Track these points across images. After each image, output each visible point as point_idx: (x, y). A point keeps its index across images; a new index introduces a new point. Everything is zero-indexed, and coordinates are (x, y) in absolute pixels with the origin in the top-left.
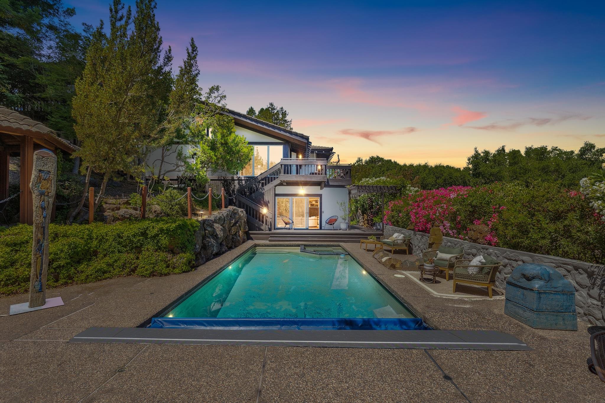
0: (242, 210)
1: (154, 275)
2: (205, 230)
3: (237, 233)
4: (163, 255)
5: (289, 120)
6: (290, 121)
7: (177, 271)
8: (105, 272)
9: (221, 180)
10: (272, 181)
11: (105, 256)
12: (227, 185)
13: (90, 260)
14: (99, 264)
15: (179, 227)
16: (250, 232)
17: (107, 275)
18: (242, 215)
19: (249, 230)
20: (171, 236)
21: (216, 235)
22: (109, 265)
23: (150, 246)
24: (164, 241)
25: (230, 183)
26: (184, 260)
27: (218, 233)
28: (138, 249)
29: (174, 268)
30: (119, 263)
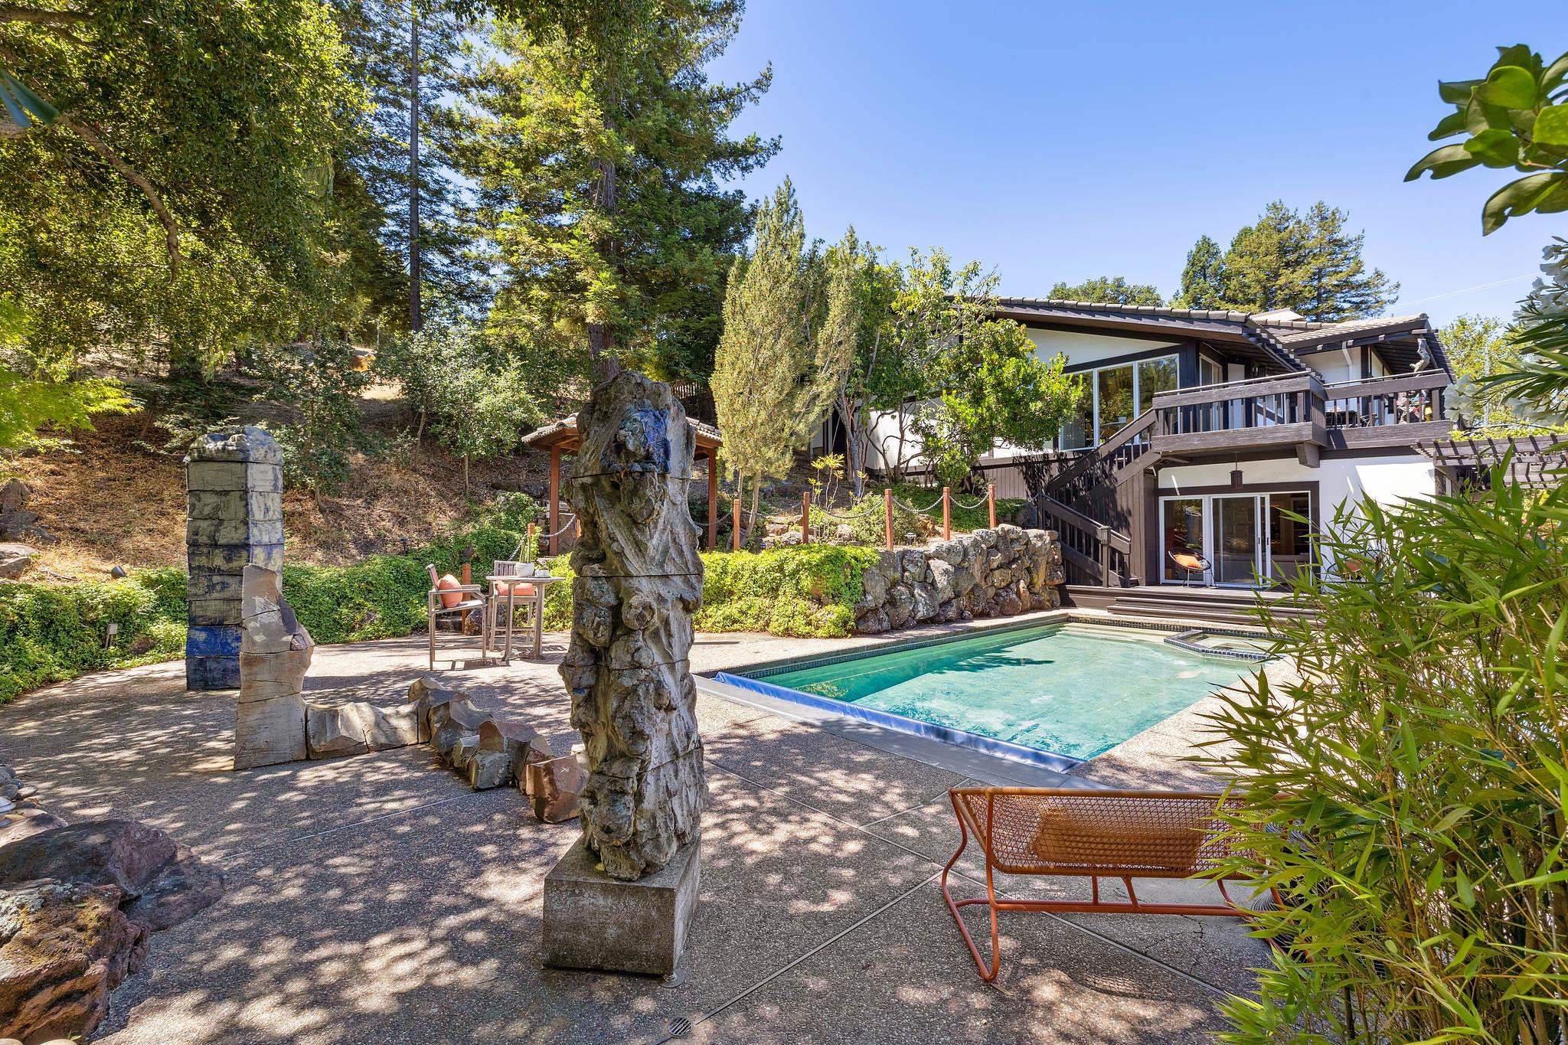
0: (1042, 532)
1: (790, 635)
2: (904, 570)
3: (1013, 586)
4: (802, 604)
5: (1352, 237)
6: (1359, 238)
7: (820, 632)
8: (735, 622)
9: (1021, 464)
10: (1137, 455)
11: (740, 598)
12: (1033, 476)
13: (723, 602)
14: (731, 609)
15: (829, 559)
16: (1069, 587)
17: (736, 626)
18: (1039, 544)
19: (1068, 582)
20: (815, 574)
21: (933, 584)
22: (743, 613)
23: (788, 588)
24: (807, 582)
25: (1040, 470)
26: (834, 617)
27: (937, 579)
28: (774, 591)
29: (817, 628)
30: (753, 612)
